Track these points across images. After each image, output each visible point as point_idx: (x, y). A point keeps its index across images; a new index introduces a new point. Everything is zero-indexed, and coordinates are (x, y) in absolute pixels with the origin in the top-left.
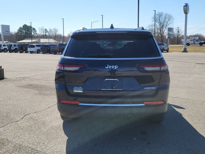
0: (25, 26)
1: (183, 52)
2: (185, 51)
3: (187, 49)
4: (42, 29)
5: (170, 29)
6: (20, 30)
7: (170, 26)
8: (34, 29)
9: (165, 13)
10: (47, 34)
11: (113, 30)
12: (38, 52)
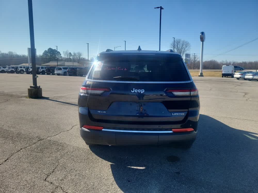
0: (50, 49)
1: (199, 76)
2: (202, 75)
3: (203, 74)
4: (66, 53)
5: (187, 55)
6: (46, 53)
7: (187, 52)
8: (59, 53)
9: (182, 40)
10: (71, 57)
11: (140, 52)
12: (65, 74)
